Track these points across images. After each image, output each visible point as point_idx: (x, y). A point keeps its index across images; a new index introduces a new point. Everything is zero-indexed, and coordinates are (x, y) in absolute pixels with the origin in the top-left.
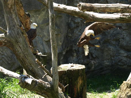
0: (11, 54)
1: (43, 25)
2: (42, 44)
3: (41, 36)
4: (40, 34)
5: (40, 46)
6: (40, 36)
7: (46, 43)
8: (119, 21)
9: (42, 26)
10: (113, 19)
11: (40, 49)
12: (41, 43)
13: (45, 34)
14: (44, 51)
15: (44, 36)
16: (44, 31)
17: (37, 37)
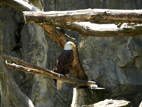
0: (67, 88)
1: (115, 44)
2: (115, 72)
3: (114, 60)
4: (112, 58)
5: (111, 75)
6: (112, 60)
7: (122, 71)
8: (123, 34)
9: (114, 46)
10: (113, 31)
11: (111, 79)
12: (112, 69)
13: (119, 57)
14: (118, 82)
15: (118, 59)
16: (118, 52)
17: (106, 62)
